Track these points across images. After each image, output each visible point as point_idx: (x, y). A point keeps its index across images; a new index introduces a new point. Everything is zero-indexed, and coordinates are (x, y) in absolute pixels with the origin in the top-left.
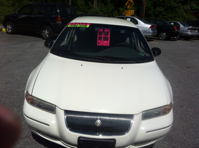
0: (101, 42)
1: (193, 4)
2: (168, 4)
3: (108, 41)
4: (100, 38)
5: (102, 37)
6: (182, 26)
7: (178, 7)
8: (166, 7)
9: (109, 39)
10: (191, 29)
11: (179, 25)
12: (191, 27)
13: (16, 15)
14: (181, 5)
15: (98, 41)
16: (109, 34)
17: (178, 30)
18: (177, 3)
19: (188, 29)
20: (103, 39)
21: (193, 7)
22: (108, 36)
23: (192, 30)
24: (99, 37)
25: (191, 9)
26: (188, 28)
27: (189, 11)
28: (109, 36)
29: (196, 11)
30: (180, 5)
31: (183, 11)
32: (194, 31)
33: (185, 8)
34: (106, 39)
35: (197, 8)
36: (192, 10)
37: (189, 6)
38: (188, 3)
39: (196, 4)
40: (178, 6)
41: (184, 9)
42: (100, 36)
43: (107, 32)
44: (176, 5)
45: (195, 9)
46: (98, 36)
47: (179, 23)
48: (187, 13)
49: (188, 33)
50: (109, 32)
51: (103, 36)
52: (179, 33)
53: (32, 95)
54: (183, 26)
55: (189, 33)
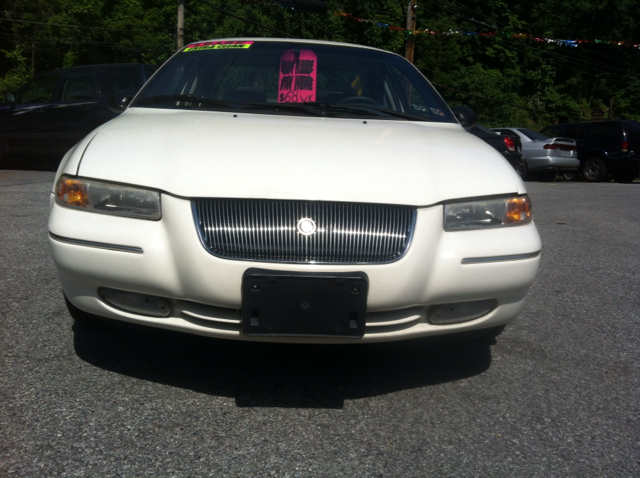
0: (291, 94)
1: (552, 93)
2: (479, 94)
3: (311, 89)
4: (287, 83)
5: (291, 78)
6: (525, 139)
7: (509, 101)
8: (472, 102)
9: (314, 83)
10: (553, 147)
11: (518, 138)
12: (552, 141)
13: (8, 108)
14: (517, 97)
15: (280, 93)
16: (315, 67)
17: (516, 149)
18: (504, 91)
19: (546, 147)
20: (296, 84)
21: (552, 102)
22: (309, 73)
23: (558, 150)
24: (283, 80)
25: (547, 107)
26: (544, 144)
27: (542, 113)
28: (313, 75)
29: (564, 113)
30: (515, 95)
31: (525, 112)
32: (563, 153)
33: (530, 105)
34: (304, 84)
35: (564, 105)
36: (550, 110)
37: (541, 100)
38: (536, 91)
39: (560, 92)
40: (507, 98)
41: (527, 109)
42: (287, 75)
43: (308, 61)
44: (501, 96)
45: (558, 108)
46: (282, 76)
47: (515, 130)
48: (535, 119)
49: (548, 160)
50: (313, 61)
51: (294, 74)
52: (520, 156)
53: (80, 174)
54: (530, 140)
55: (549, 157)
